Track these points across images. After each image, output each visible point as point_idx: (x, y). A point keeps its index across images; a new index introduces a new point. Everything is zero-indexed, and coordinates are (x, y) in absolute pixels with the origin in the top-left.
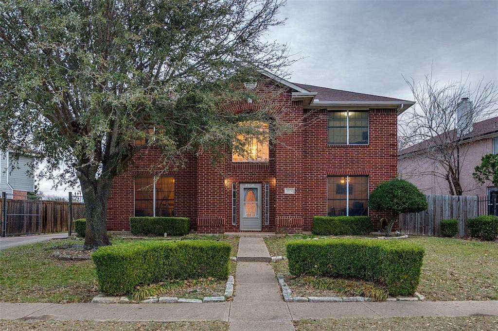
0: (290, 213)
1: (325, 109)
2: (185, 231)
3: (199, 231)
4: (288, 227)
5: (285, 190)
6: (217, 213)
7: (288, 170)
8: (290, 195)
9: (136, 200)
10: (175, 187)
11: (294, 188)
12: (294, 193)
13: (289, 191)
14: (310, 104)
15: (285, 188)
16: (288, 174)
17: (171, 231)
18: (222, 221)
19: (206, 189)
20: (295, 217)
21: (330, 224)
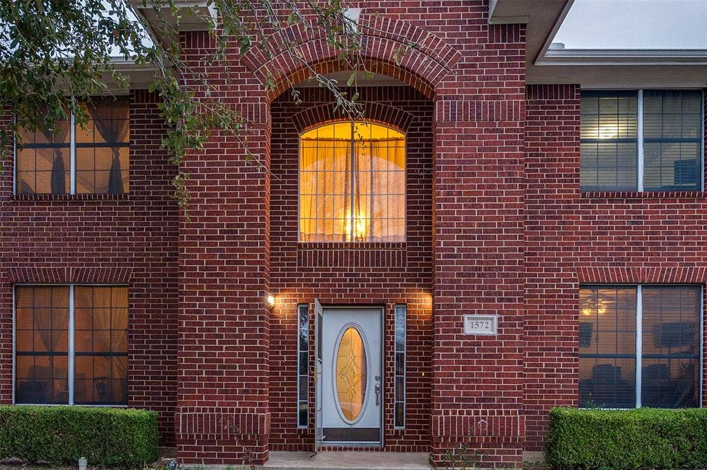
0: (484, 400)
1: (572, 86)
2: (136, 455)
3: (183, 455)
4: (473, 444)
5: (467, 323)
6: (241, 398)
7: (476, 256)
8: (480, 337)
9: (18, 354)
10: (131, 316)
11: (496, 317)
12: (495, 333)
13: (479, 326)
14: (534, 62)
15: (466, 316)
16: (476, 269)
17: (100, 450)
18: (256, 424)
19: (205, 318)
20: (500, 413)
21: (614, 438)
